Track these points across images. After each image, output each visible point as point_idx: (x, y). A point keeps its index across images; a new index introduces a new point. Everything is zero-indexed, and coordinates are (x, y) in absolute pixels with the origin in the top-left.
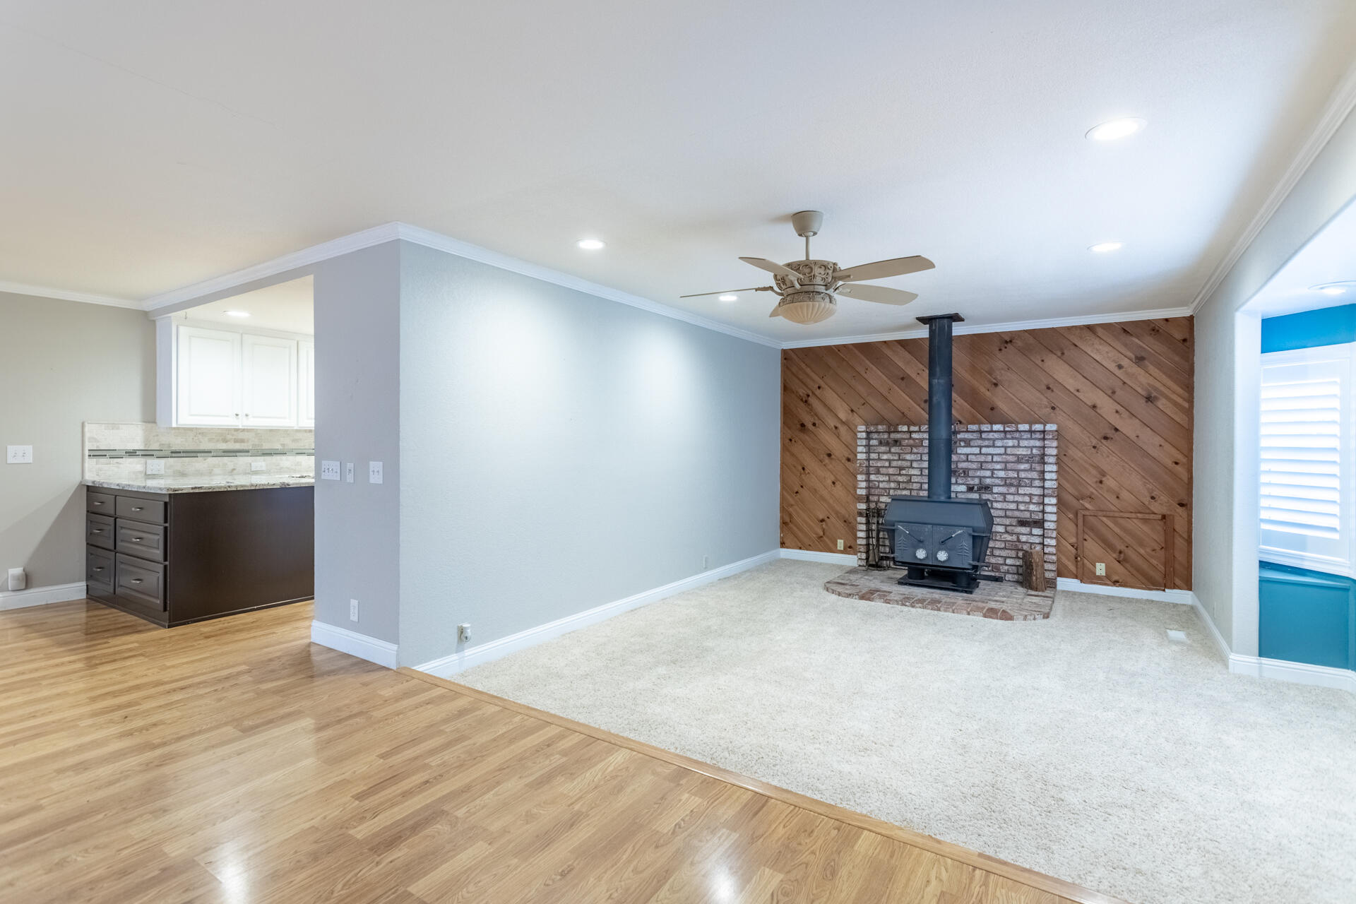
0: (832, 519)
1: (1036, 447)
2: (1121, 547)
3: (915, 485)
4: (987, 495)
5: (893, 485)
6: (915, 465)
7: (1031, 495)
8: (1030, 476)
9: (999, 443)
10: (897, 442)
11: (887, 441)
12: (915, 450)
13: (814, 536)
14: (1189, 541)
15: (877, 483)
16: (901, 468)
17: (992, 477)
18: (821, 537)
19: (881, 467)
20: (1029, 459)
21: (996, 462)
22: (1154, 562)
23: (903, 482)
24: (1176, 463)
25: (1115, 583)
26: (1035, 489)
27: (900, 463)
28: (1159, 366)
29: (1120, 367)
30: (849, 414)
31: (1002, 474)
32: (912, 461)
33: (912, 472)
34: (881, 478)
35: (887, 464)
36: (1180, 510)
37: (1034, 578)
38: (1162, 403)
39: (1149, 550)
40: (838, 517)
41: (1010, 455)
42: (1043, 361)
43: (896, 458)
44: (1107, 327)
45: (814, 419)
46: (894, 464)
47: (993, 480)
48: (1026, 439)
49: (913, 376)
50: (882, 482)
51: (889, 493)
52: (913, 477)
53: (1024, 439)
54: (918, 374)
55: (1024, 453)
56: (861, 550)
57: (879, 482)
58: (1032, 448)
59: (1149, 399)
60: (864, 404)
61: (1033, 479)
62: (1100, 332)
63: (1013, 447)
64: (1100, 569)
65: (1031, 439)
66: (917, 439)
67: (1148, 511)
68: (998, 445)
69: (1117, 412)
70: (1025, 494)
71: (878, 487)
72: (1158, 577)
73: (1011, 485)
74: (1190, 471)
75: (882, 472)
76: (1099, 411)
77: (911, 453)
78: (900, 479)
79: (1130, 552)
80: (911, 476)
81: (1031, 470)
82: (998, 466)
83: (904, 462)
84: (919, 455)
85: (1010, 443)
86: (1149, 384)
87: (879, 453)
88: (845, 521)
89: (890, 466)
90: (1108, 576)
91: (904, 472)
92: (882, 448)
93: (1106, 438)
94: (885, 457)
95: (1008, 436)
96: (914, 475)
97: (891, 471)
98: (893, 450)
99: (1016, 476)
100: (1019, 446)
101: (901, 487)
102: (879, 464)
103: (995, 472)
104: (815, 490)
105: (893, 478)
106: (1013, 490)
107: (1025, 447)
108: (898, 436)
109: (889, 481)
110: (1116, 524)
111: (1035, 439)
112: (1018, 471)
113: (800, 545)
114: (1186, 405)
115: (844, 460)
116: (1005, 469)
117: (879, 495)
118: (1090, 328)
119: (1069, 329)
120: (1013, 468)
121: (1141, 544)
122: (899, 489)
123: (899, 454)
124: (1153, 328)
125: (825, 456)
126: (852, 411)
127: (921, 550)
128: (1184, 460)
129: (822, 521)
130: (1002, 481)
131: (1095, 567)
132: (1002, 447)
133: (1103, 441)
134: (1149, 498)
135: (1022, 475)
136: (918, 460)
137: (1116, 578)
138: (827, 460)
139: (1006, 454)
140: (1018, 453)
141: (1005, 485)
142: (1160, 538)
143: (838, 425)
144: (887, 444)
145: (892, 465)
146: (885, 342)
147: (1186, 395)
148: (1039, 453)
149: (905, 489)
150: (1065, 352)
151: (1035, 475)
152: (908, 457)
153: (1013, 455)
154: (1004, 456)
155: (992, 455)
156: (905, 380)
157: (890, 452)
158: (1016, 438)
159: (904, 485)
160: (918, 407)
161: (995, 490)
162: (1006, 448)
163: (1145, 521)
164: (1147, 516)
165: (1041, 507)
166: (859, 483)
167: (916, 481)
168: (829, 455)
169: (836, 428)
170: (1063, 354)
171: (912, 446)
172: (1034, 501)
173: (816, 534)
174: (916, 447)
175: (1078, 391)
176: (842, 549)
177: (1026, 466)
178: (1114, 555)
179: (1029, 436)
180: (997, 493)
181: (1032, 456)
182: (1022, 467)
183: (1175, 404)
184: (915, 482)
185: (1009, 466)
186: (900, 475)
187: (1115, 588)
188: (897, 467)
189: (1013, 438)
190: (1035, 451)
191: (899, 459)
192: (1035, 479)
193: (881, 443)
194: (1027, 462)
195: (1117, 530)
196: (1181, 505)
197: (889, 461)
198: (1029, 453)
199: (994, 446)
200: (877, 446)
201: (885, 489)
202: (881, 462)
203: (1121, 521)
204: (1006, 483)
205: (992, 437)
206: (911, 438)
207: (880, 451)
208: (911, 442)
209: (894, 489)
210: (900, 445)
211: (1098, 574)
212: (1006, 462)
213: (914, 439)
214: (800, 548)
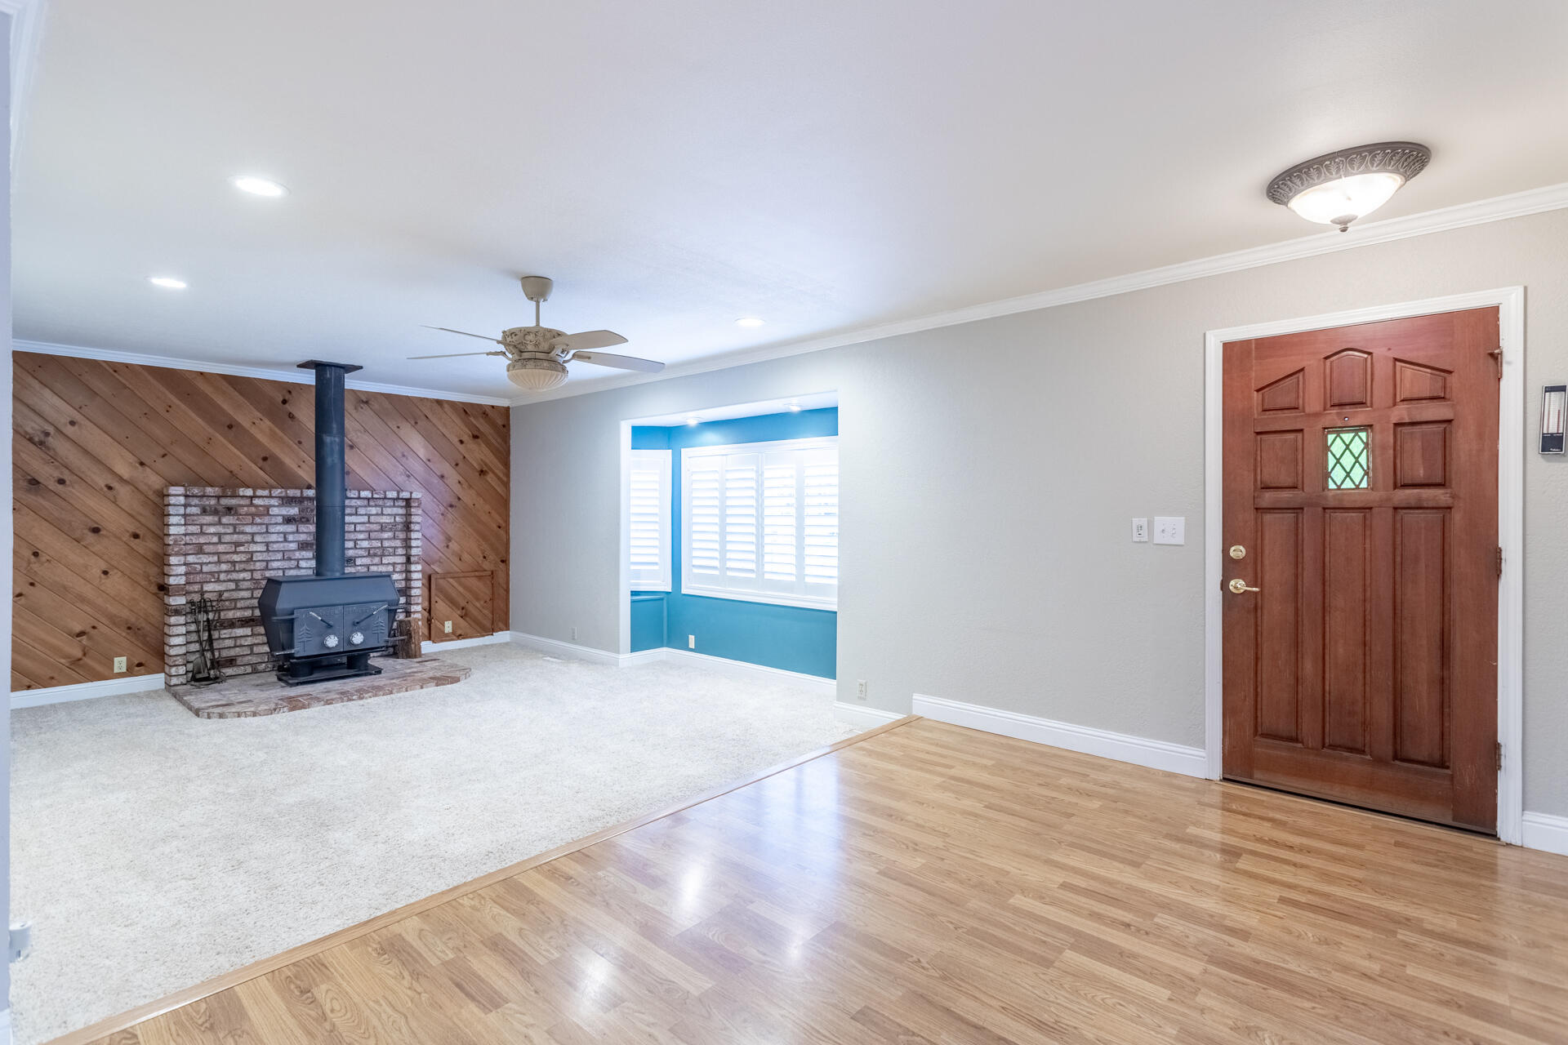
0: (102, 628)
1: (399, 515)
2: (463, 603)
3: (258, 564)
4: (349, 568)
5: (224, 567)
6: (258, 538)
7: (394, 564)
8: (393, 545)
9: (361, 511)
10: (229, 510)
11: (216, 509)
12: (258, 520)
13: (63, 661)
14: (507, 591)
15: (198, 567)
16: (238, 544)
17: (355, 548)
18: (80, 659)
19: (206, 544)
20: (392, 527)
21: (360, 531)
22: (486, 612)
23: (241, 562)
24: (499, 527)
25: (460, 637)
26: (399, 557)
27: (235, 537)
28: (488, 444)
29: (461, 442)
30: (136, 467)
31: (365, 544)
32: (253, 534)
33: (254, 548)
34: (205, 559)
35: (215, 539)
36: (502, 566)
37: (413, 646)
38: (490, 477)
39: (482, 602)
40: (114, 624)
41: (373, 523)
42: (398, 427)
43: (230, 530)
44: (452, 404)
45: (62, 473)
46: (227, 538)
47: (357, 551)
48: (390, 507)
49: (246, 424)
50: (207, 564)
51: (218, 578)
52: (255, 555)
53: (388, 507)
54: (254, 423)
55: (387, 521)
56: (177, 663)
57: (201, 564)
58: (395, 515)
59: (482, 472)
60: (164, 456)
61: (395, 548)
62: (446, 405)
63: (377, 515)
64: (448, 627)
65: (394, 506)
66: (261, 506)
67: (481, 569)
68: (361, 513)
69: (459, 482)
70: (389, 564)
71: (201, 572)
72: (488, 624)
73: (375, 555)
74: (507, 533)
75: (206, 551)
76: (445, 481)
77: (252, 524)
78: (236, 558)
79: (470, 608)
80: (252, 553)
81: (394, 538)
82: (362, 536)
83: (241, 536)
84: (264, 526)
85: (374, 511)
86: (482, 460)
87: (201, 525)
88: (129, 628)
89: (220, 542)
90: (453, 633)
91: (242, 549)
92: (207, 518)
93: (451, 506)
94: (212, 530)
95: (372, 503)
96: (257, 552)
97: (221, 548)
98: (225, 520)
99: (380, 545)
100: (382, 514)
101: (237, 569)
102: (202, 540)
103: (359, 542)
104: (65, 587)
105: (224, 558)
106: (376, 560)
107: (389, 515)
108: (233, 502)
109: (219, 562)
110: (460, 584)
111: (398, 507)
112: (382, 540)
113: (27, 681)
114: (505, 479)
115: (126, 537)
116: (369, 538)
117: (202, 583)
118: (439, 402)
119: (422, 399)
120: (376, 537)
121: (478, 599)
122: (235, 571)
123: (234, 526)
124: (484, 412)
125: (86, 531)
126: (142, 464)
127: (332, 637)
128: (504, 525)
129: (81, 634)
130: (365, 551)
131: (444, 626)
132: (366, 515)
133: (449, 509)
134: (482, 558)
135: (386, 544)
136: (263, 533)
137: (459, 632)
138: (91, 538)
139: (369, 522)
140: (382, 521)
141: (369, 555)
142: (488, 592)
143: (115, 484)
144: (216, 512)
145: (223, 540)
146: (201, 373)
147: (505, 470)
148: (402, 520)
149: (244, 570)
150: (418, 421)
151: (398, 543)
152: (248, 529)
153: (376, 523)
154: (367, 525)
155: (355, 524)
156: (234, 429)
157: (220, 523)
158: (380, 506)
159: (243, 566)
160: (253, 465)
161: (359, 561)
162: (369, 516)
163: (479, 578)
164: (481, 574)
165: (404, 575)
166: (174, 568)
167: (260, 558)
168: (96, 530)
169: (110, 488)
170: (416, 423)
171: (253, 515)
172: (397, 570)
173: (66, 657)
174: (258, 516)
175: (429, 460)
176: (124, 670)
177: (390, 534)
178: (459, 612)
179: (392, 504)
180: (360, 565)
181: (395, 524)
182: (386, 535)
183: (499, 478)
184: (259, 561)
185: (373, 535)
186: (235, 552)
187: (459, 641)
188: (231, 543)
189: (376, 506)
190: (398, 519)
191: (235, 532)
192: (397, 548)
193: (204, 511)
194: (391, 530)
195: (461, 589)
196: (503, 561)
197: (219, 535)
198: (392, 521)
199: (356, 514)
200: (197, 515)
201: (211, 573)
202: (206, 537)
203: (463, 580)
204: (370, 553)
205: (354, 504)
206: (252, 504)
207: (204, 522)
208: (253, 509)
209: (225, 572)
210: (236, 514)
211: (446, 632)
212: (369, 532)
213: (257, 506)
214: (29, 687)
